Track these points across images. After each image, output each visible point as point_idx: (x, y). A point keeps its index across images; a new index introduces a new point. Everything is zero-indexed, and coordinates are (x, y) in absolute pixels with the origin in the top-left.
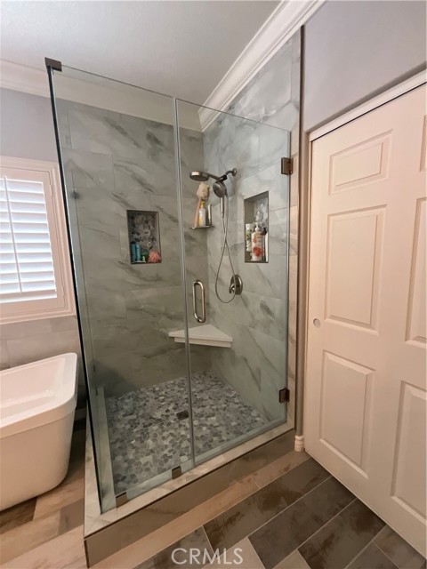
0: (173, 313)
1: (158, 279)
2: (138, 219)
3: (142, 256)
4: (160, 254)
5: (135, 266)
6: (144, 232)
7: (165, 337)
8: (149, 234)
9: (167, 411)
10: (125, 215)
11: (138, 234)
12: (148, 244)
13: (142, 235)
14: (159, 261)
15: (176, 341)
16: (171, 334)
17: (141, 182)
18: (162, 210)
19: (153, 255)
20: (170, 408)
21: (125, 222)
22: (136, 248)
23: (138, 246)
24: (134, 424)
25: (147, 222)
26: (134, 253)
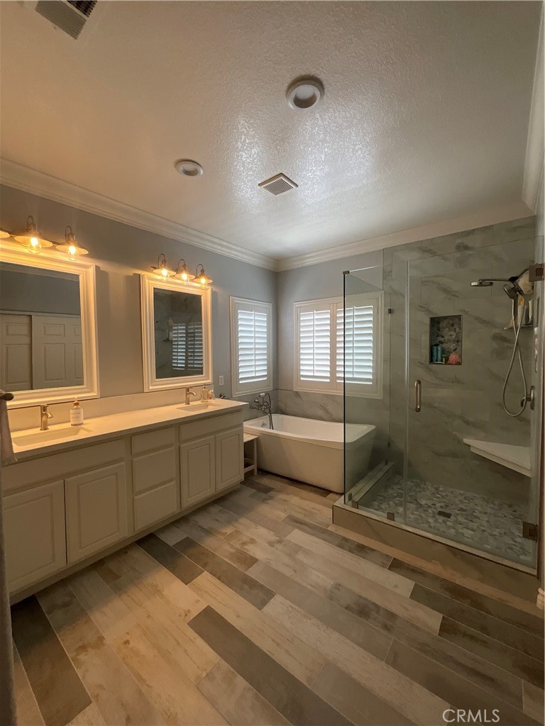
0: (471, 419)
1: (457, 381)
2: (443, 324)
3: (442, 357)
4: (461, 356)
5: (434, 366)
6: (448, 334)
7: (460, 442)
8: (454, 337)
9: (434, 505)
10: (428, 322)
11: (443, 337)
12: (452, 346)
13: (446, 338)
14: (459, 364)
15: (472, 450)
16: (466, 441)
17: (446, 290)
18: (467, 313)
19: (453, 357)
20: (438, 505)
21: (427, 328)
22: (437, 350)
23: (439, 348)
24: (400, 495)
25: (453, 325)
26: (435, 354)
